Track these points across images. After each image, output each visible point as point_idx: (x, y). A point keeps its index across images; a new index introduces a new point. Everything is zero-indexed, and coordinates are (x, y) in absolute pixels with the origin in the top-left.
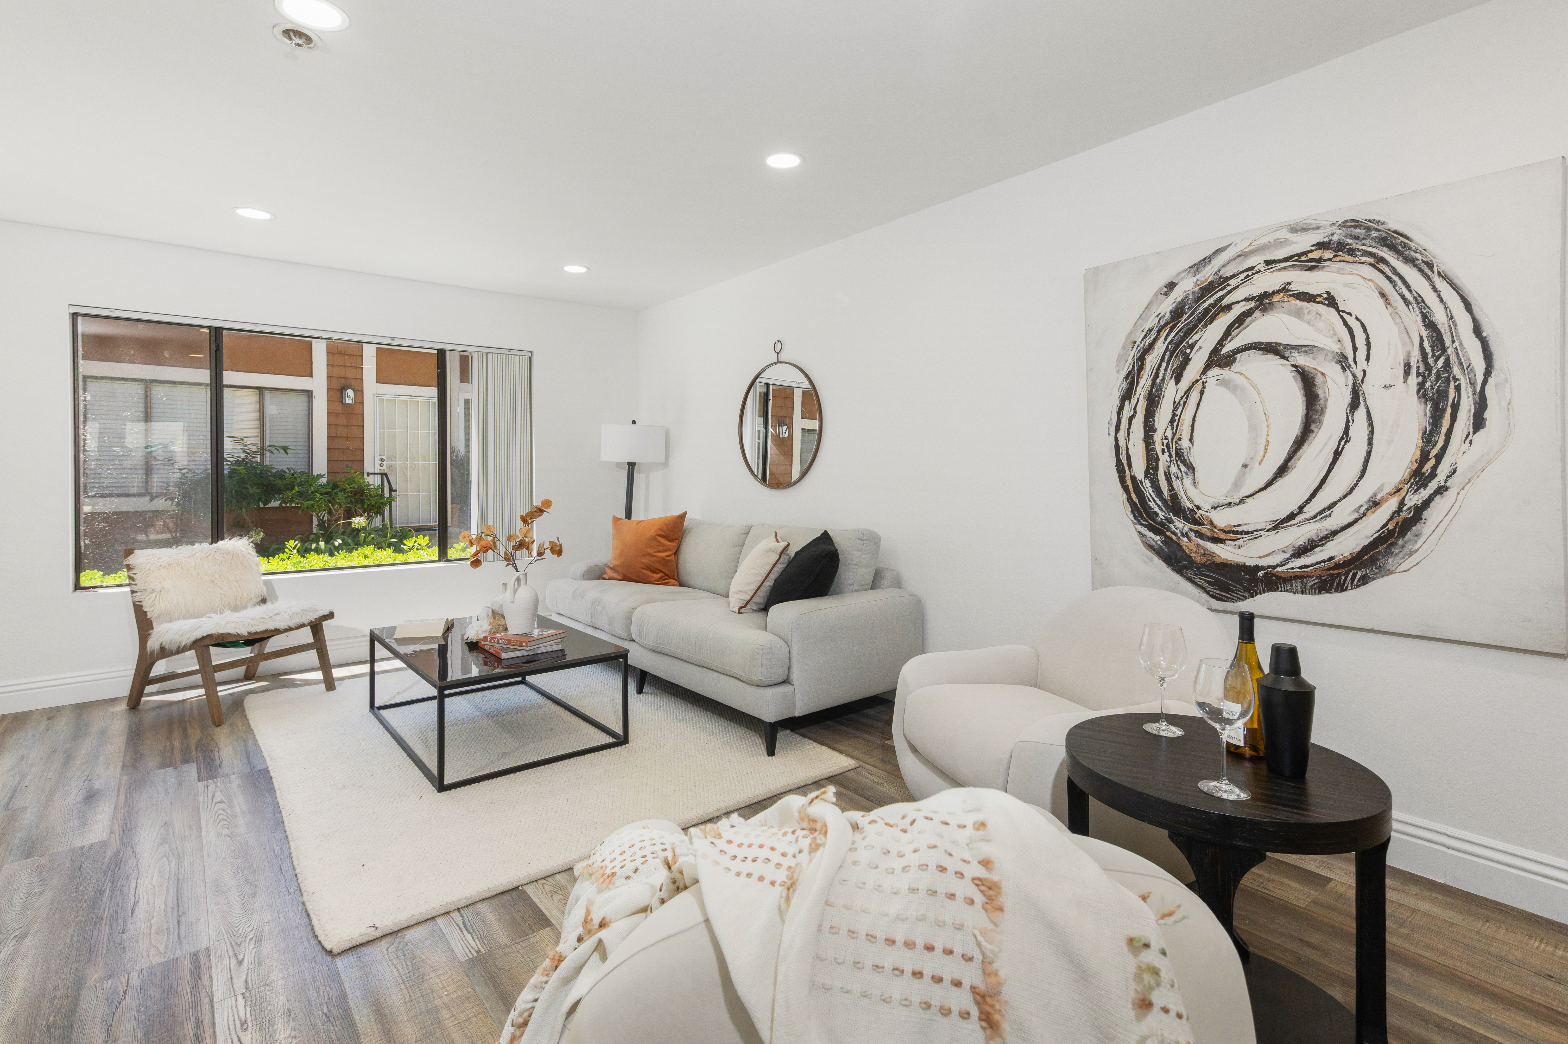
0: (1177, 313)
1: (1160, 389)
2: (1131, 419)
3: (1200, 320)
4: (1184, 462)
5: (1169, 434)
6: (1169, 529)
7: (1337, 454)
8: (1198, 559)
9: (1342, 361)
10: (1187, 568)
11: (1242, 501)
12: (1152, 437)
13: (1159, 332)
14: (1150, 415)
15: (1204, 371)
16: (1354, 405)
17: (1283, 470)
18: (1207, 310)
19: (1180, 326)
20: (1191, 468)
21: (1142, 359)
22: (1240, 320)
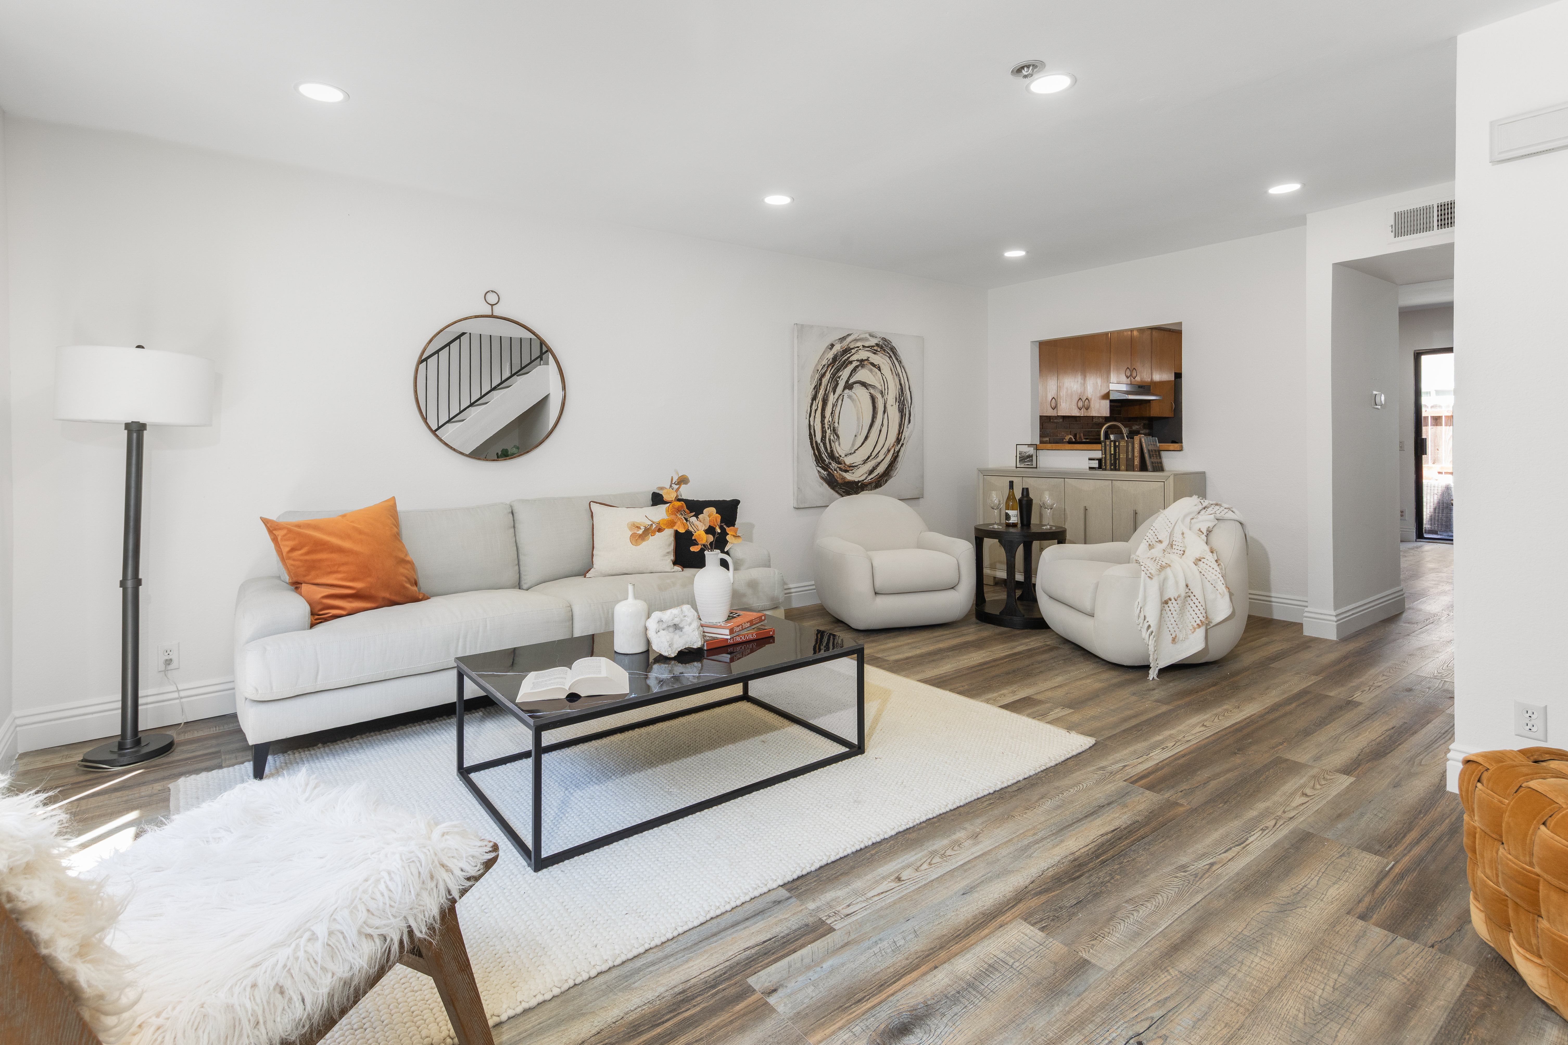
0: (835, 359)
1: (827, 396)
2: (816, 410)
3: (842, 365)
4: (836, 434)
5: (830, 419)
6: (830, 468)
7: (880, 431)
8: (840, 481)
9: (882, 393)
10: (836, 486)
11: (854, 452)
12: (824, 421)
13: (828, 367)
14: (823, 410)
15: (843, 391)
16: (884, 412)
17: (866, 438)
18: (844, 362)
19: (835, 366)
20: (838, 437)
21: (821, 380)
22: (855, 370)
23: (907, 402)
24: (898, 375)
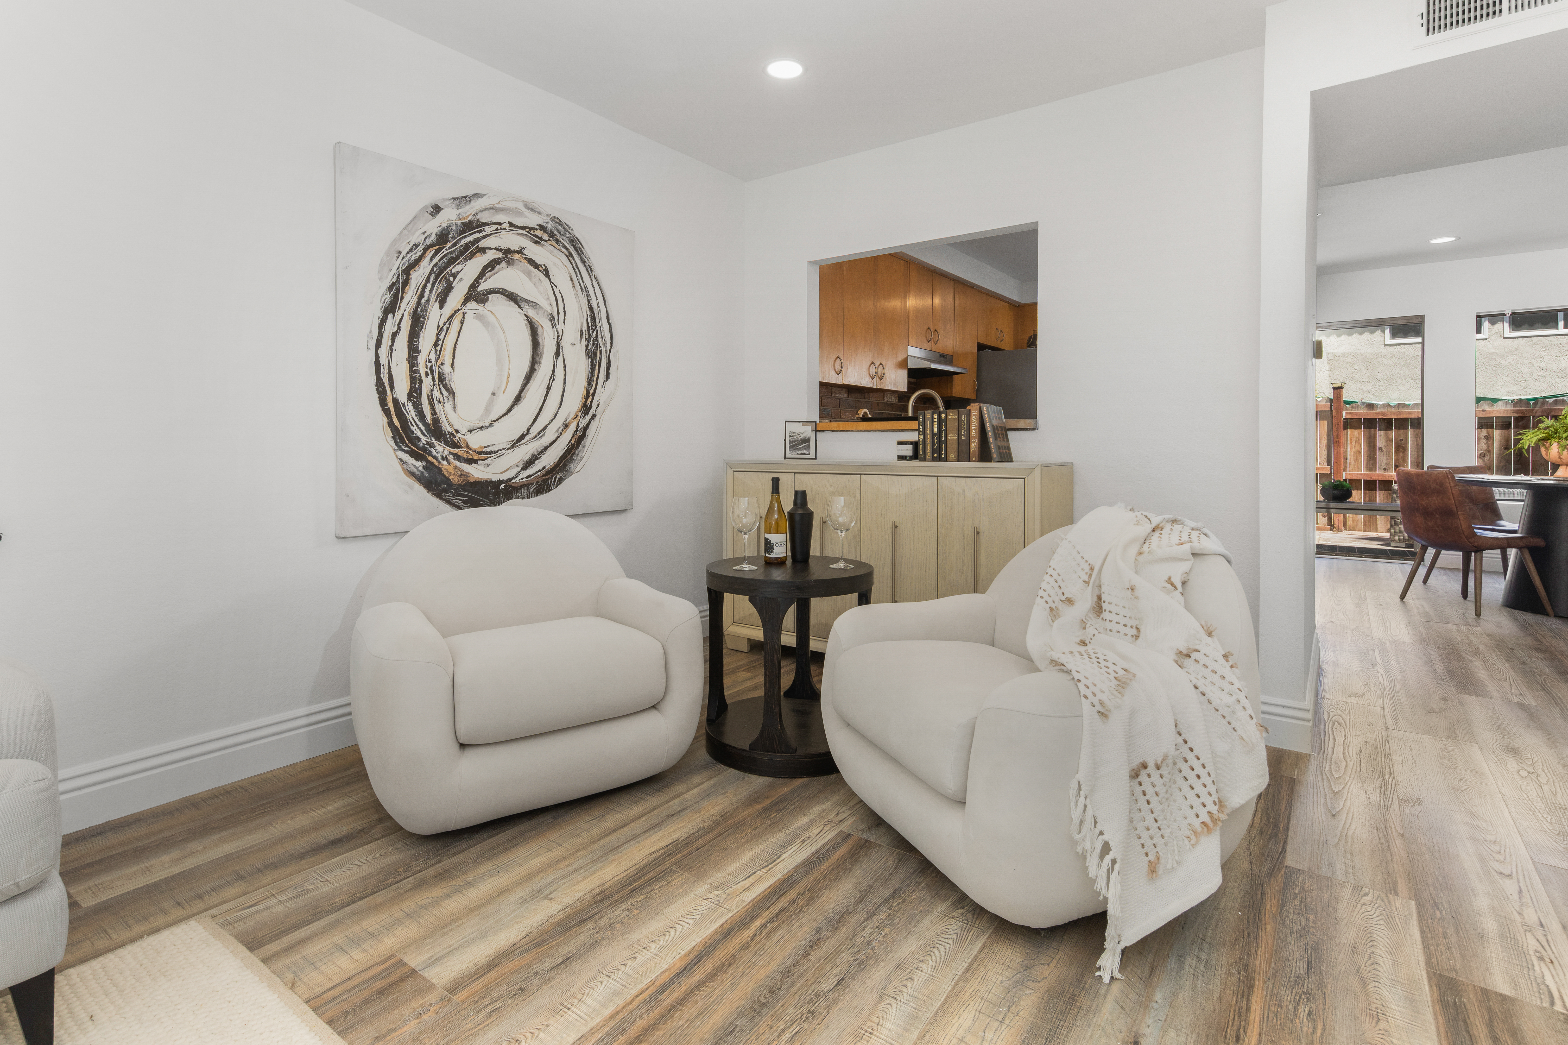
2: (394, 335)
4: (445, 386)
5: (433, 357)
6: (430, 454)
7: (549, 389)
8: (455, 480)
9: (552, 319)
10: (446, 491)
11: (491, 425)
12: (416, 358)
13: (425, 250)
14: (414, 335)
15: (464, 303)
16: (557, 354)
17: (518, 399)
18: (467, 246)
19: (444, 252)
20: (451, 393)
21: (407, 272)
22: (492, 265)
23: (604, 340)
24: (585, 290)
